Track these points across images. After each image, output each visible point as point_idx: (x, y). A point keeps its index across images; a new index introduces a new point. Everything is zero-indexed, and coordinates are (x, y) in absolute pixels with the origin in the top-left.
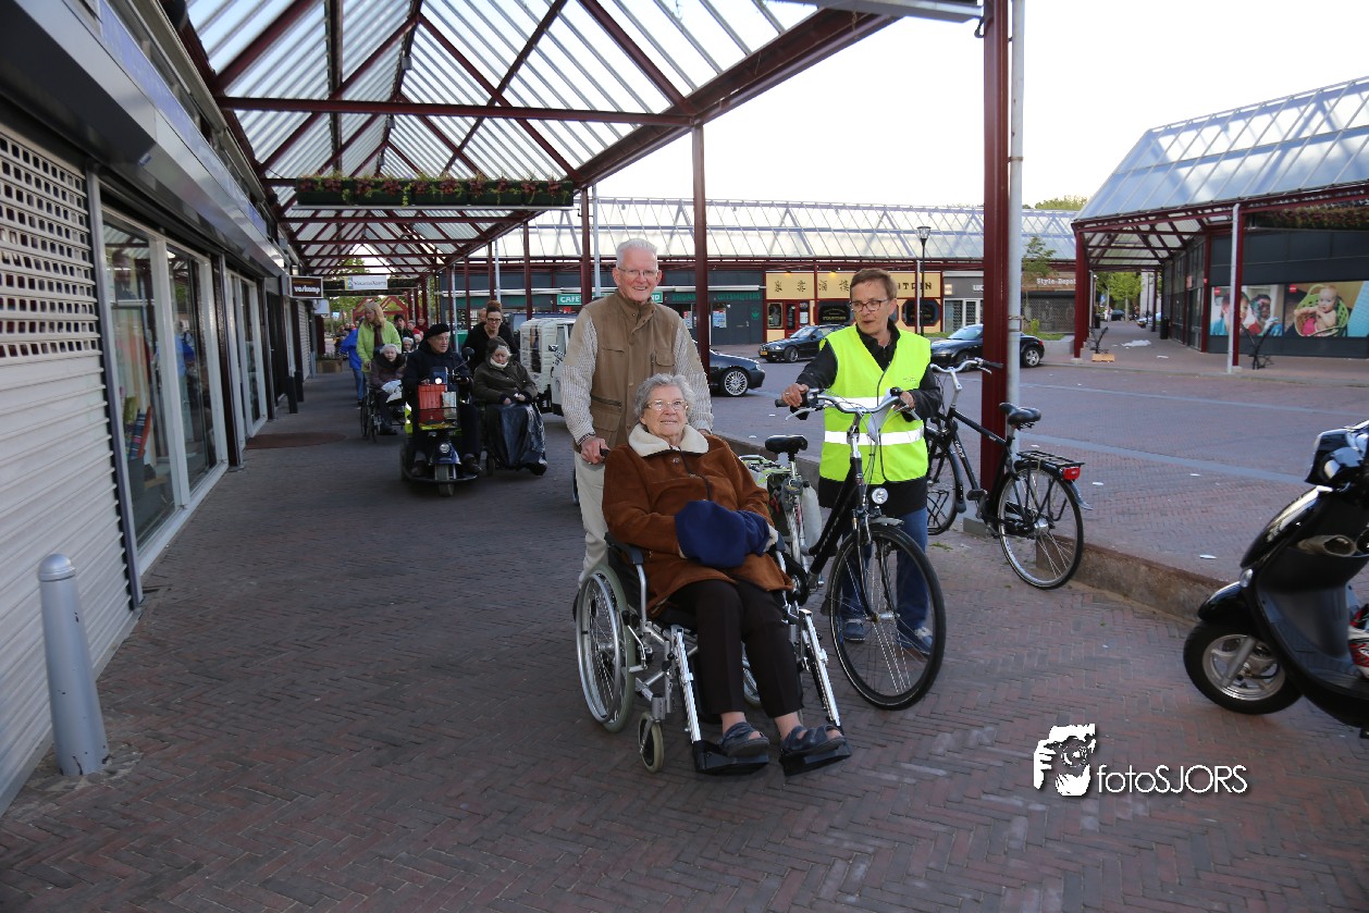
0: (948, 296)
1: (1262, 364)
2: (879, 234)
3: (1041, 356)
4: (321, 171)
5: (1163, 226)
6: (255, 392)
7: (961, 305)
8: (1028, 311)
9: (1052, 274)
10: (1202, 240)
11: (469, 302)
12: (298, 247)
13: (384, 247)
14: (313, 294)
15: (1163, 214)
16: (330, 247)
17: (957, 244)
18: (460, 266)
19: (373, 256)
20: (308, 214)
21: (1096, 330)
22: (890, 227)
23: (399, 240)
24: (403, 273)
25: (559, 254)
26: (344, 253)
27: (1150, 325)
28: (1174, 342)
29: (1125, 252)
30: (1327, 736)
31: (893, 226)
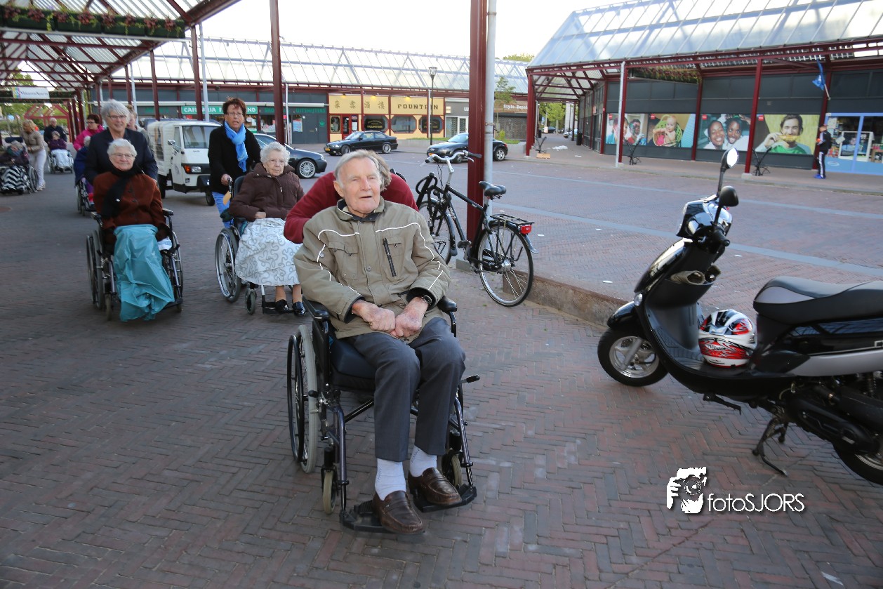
0: (448, 114)
1: (635, 161)
2: (404, 72)
3: (506, 153)
5: (580, 74)
7: (457, 120)
8: (498, 126)
9: (512, 102)
10: (603, 84)
15: (580, 66)
17: (454, 80)
19: (36, 71)
21: (539, 139)
22: (411, 67)
23: (55, 61)
25: (182, 77)
27: (571, 137)
28: (584, 147)
29: (557, 90)
30: (682, 398)
31: (413, 66)
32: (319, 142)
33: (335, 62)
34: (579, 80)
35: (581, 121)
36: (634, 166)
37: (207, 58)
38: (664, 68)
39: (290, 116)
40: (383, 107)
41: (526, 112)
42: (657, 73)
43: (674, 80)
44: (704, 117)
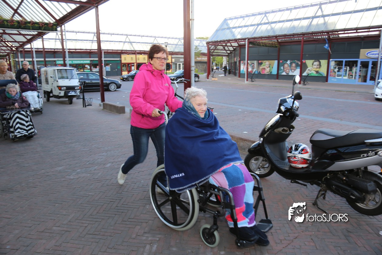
0: (173, 62)
1: (253, 81)
3: (199, 79)
5: (229, 44)
7: (177, 65)
9: (200, 56)
15: (229, 41)
17: (175, 48)
18: (21, 50)
22: (157, 42)
25: (56, 48)
28: (232, 75)
29: (219, 51)
30: (281, 182)
32: (118, 75)
33: (124, 41)
34: (228, 47)
35: (230, 65)
36: (253, 83)
37: (67, 40)
38: (264, 41)
39: (104, 64)
40: (145, 60)
41: (207, 61)
42: (261, 44)
43: (268, 46)
44: (281, 61)
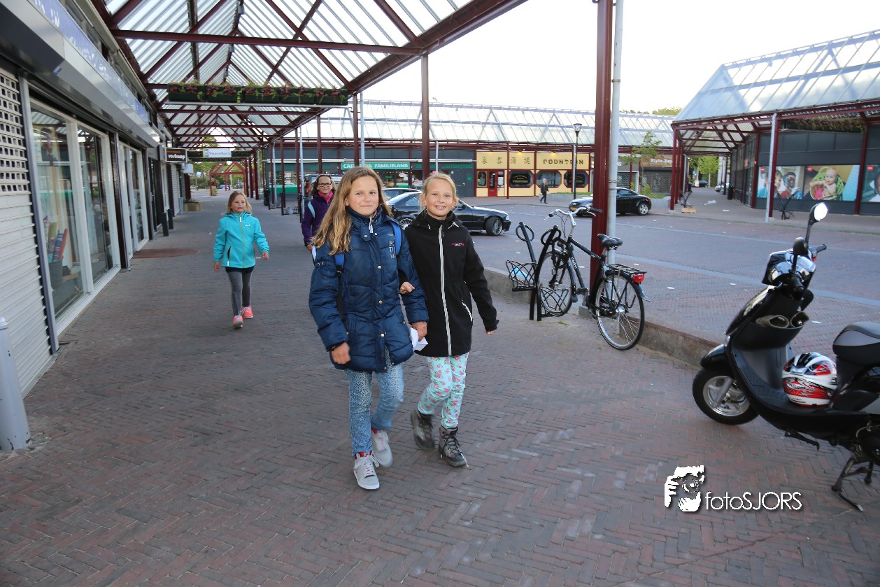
1: (787, 216)
2: (550, 128)
3: (649, 208)
4: (184, 80)
5: (731, 127)
6: (141, 222)
8: (644, 180)
9: (659, 156)
10: (754, 136)
11: (283, 167)
12: (171, 128)
13: (228, 129)
14: (180, 160)
15: (731, 119)
16: (193, 129)
18: (278, 143)
19: (222, 135)
20: (178, 107)
22: (557, 124)
23: (239, 126)
24: (242, 147)
25: (343, 137)
26: (203, 133)
27: (722, 190)
28: (736, 202)
29: (708, 143)
31: (559, 123)
33: (484, 121)
34: (731, 134)
35: (733, 174)
36: (787, 220)
37: (366, 120)
38: (822, 118)
40: (529, 163)
41: (671, 166)
42: (813, 124)
43: (834, 130)
